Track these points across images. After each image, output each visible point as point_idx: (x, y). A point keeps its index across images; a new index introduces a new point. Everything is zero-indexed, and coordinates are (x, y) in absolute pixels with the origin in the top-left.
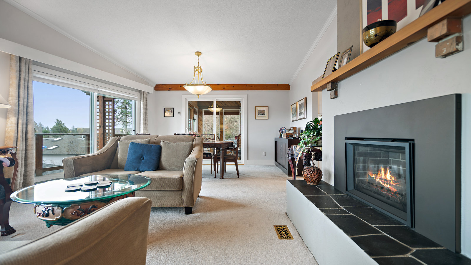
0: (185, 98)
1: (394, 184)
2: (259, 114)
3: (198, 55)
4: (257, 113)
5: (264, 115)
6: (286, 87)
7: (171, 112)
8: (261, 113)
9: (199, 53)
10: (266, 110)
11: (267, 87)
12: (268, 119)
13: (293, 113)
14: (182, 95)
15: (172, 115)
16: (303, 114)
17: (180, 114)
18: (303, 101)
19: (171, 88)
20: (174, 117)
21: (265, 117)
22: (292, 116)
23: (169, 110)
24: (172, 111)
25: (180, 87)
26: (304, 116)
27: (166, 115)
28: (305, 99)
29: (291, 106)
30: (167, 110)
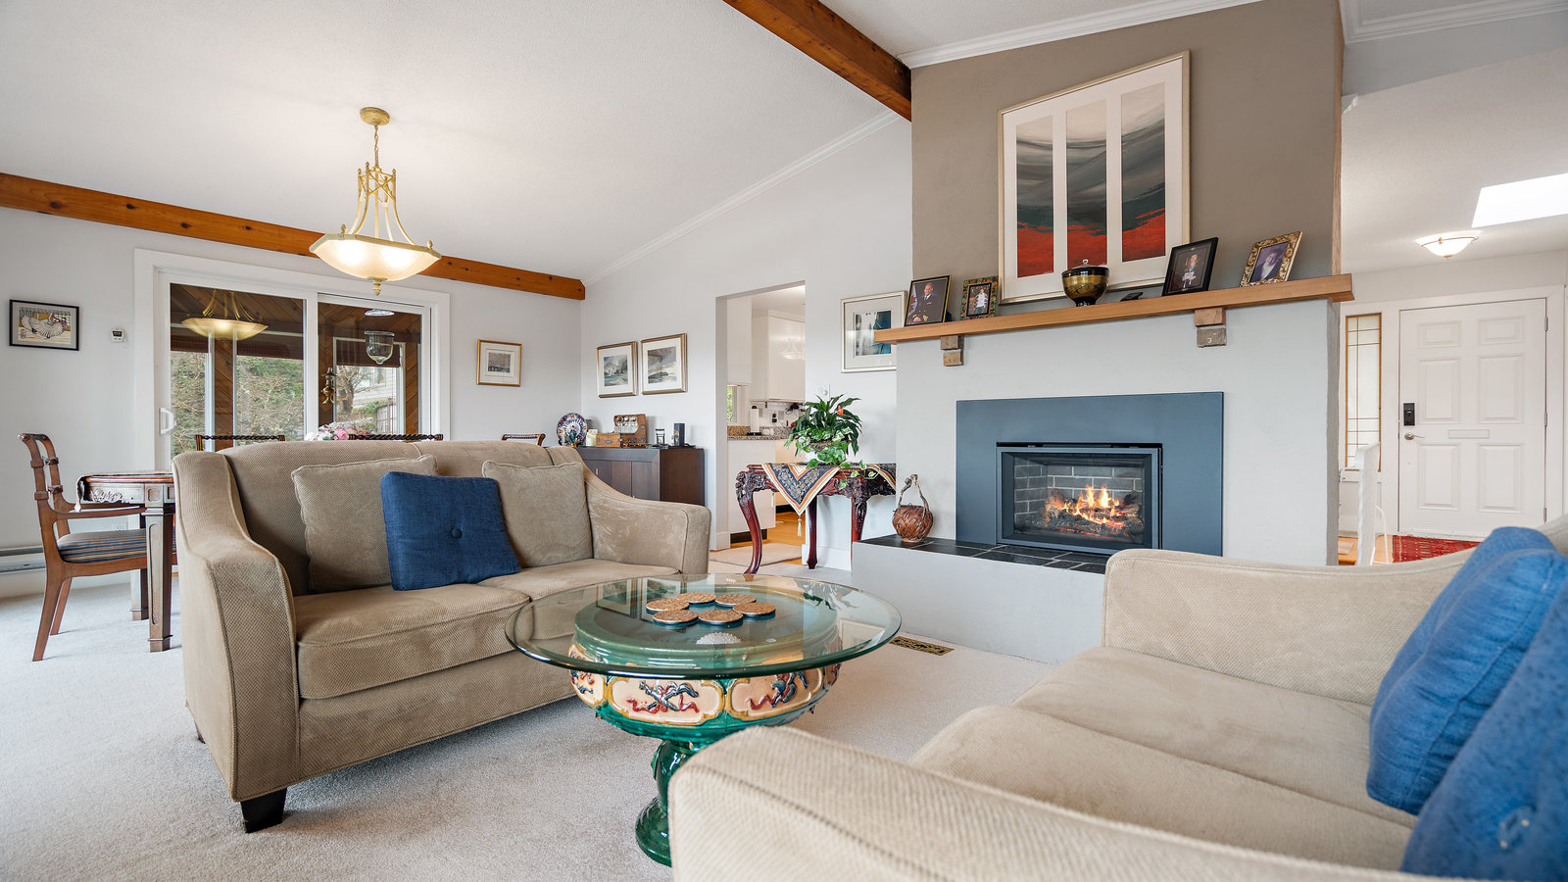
0: (155, 268)
1: (1118, 515)
2: (491, 368)
3: (377, 123)
4: (485, 365)
5: (508, 371)
6: (572, 289)
7: (63, 323)
8: (499, 365)
9: (378, 116)
10: (513, 352)
11: (518, 279)
12: (518, 386)
13: (606, 374)
14: (136, 250)
15: (68, 338)
16: (675, 379)
17: (125, 337)
18: (677, 343)
19: (64, 202)
20: (77, 349)
21: (511, 377)
22: (600, 379)
23: (44, 315)
24: (71, 322)
25: (125, 208)
26: (678, 385)
27: (23, 336)
28: (684, 337)
29: (598, 349)
30: (32, 314)
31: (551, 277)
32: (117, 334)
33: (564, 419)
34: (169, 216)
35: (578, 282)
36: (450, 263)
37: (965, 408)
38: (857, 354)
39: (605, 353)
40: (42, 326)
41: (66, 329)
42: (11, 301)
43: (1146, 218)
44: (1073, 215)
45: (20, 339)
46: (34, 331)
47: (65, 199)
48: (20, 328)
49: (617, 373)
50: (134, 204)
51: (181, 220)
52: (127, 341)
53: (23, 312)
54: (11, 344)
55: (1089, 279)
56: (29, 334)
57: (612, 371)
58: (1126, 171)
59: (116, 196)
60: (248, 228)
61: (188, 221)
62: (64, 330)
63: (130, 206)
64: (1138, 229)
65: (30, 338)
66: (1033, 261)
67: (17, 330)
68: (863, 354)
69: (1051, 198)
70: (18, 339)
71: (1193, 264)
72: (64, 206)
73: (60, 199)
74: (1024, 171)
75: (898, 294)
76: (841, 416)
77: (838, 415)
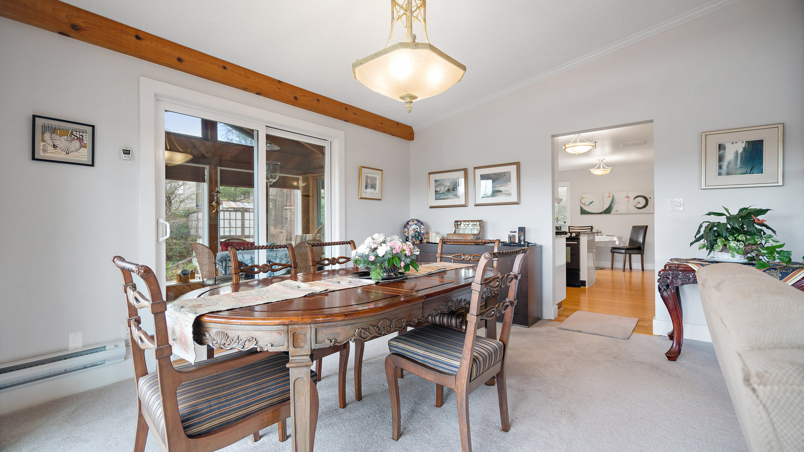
0: (156, 96)
2: (367, 187)
4: (363, 184)
5: (375, 189)
6: (406, 132)
7: (80, 140)
10: (378, 176)
11: (382, 123)
12: (380, 200)
13: (436, 191)
14: (141, 77)
15: (84, 155)
16: (509, 194)
17: (132, 156)
18: (513, 169)
19: (83, 25)
20: (93, 165)
21: (375, 193)
22: (432, 195)
23: (64, 132)
24: (87, 140)
25: (134, 38)
26: (514, 199)
27: (45, 151)
28: (518, 164)
29: (430, 173)
30: (54, 130)
31: (398, 123)
32: (127, 152)
33: (408, 223)
34: (168, 50)
35: (411, 128)
36: (346, 109)
38: (720, 174)
39: (434, 177)
40: (62, 142)
41: (83, 146)
42: (34, 117)
45: (42, 154)
46: (55, 146)
47: (83, 22)
48: (42, 144)
49: (448, 190)
50: (141, 36)
51: (177, 54)
52: (134, 159)
53: (45, 129)
54: (34, 158)
56: (50, 149)
57: (442, 189)
59: (127, 27)
60: (225, 68)
61: (183, 56)
62: (81, 147)
63: (138, 37)
65: (51, 154)
67: (40, 145)
68: (728, 174)
70: (40, 154)
72: (84, 30)
73: (80, 22)
75: (774, 126)
76: (758, 224)
77: (755, 223)
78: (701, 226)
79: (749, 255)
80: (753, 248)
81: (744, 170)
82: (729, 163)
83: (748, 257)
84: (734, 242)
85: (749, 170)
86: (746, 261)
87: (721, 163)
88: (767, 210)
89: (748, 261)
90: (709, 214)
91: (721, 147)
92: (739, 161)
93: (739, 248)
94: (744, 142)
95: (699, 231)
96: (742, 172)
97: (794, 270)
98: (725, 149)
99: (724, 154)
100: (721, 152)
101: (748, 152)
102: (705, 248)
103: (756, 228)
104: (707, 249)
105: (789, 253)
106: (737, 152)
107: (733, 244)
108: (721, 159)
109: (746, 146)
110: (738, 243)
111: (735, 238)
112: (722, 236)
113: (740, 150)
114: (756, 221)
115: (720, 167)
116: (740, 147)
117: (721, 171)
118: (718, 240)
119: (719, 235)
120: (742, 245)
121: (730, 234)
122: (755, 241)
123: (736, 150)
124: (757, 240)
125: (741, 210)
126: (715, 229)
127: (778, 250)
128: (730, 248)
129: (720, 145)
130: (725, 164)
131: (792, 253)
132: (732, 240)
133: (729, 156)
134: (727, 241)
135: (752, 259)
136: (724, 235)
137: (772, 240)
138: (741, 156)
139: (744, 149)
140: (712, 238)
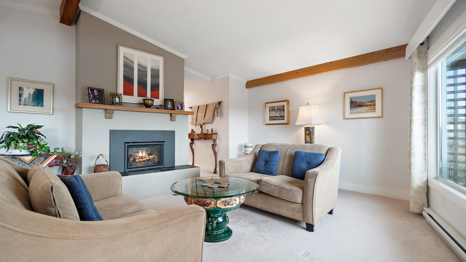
37: (112, 133)
38: (20, 104)
43: (155, 90)
44: (139, 83)
55: (151, 102)
58: (152, 77)
64: (154, 91)
66: (128, 92)
68: (25, 105)
69: (134, 76)
71: (170, 104)
74: (125, 66)
75: (49, 84)
76: (37, 133)
77: (35, 133)
78: (4, 134)
79: (31, 150)
80: (33, 146)
81: (34, 104)
82: (26, 99)
83: (30, 151)
84: (22, 143)
85: (36, 104)
86: (29, 153)
87: (20, 98)
88: (42, 126)
89: (31, 153)
90: (9, 127)
91: (20, 89)
92: (31, 99)
93: (25, 147)
94: (34, 89)
95: (2, 138)
96: (33, 105)
97: (50, 156)
98: (23, 90)
99: (23, 93)
100: (21, 92)
101: (36, 94)
102: (4, 148)
103: (36, 135)
104: (5, 148)
105: (49, 147)
106: (30, 94)
107: (21, 144)
108: (20, 95)
109: (35, 91)
110: (24, 144)
111: (23, 141)
112: (15, 140)
113: (32, 93)
114: (35, 132)
115: (20, 100)
116: (32, 91)
117: (20, 103)
118: (12, 143)
119: (14, 140)
120: (26, 144)
121: (20, 139)
122: (33, 142)
123: (29, 92)
124: (35, 142)
125: (28, 126)
126: (11, 136)
127: (45, 146)
128: (19, 147)
129: (20, 88)
130: (23, 99)
131: (50, 147)
132: (21, 142)
133: (26, 95)
134: (18, 143)
135: (32, 152)
136: (16, 139)
137: (43, 141)
138: (32, 96)
139: (34, 92)
140: (9, 141)
